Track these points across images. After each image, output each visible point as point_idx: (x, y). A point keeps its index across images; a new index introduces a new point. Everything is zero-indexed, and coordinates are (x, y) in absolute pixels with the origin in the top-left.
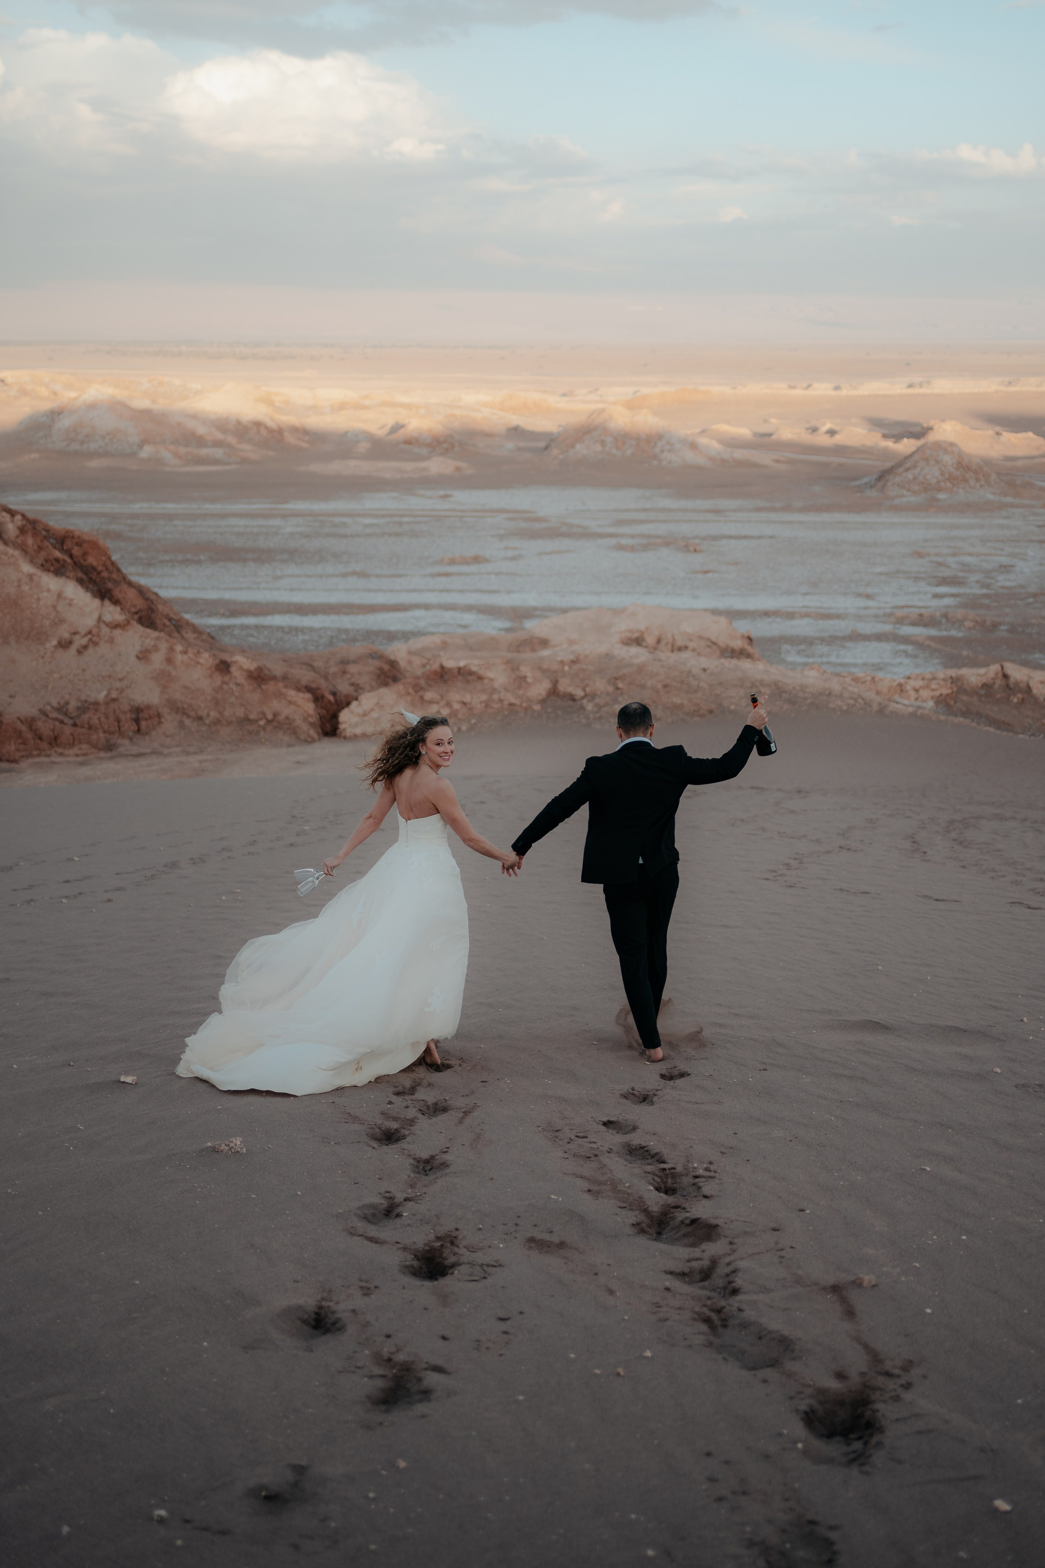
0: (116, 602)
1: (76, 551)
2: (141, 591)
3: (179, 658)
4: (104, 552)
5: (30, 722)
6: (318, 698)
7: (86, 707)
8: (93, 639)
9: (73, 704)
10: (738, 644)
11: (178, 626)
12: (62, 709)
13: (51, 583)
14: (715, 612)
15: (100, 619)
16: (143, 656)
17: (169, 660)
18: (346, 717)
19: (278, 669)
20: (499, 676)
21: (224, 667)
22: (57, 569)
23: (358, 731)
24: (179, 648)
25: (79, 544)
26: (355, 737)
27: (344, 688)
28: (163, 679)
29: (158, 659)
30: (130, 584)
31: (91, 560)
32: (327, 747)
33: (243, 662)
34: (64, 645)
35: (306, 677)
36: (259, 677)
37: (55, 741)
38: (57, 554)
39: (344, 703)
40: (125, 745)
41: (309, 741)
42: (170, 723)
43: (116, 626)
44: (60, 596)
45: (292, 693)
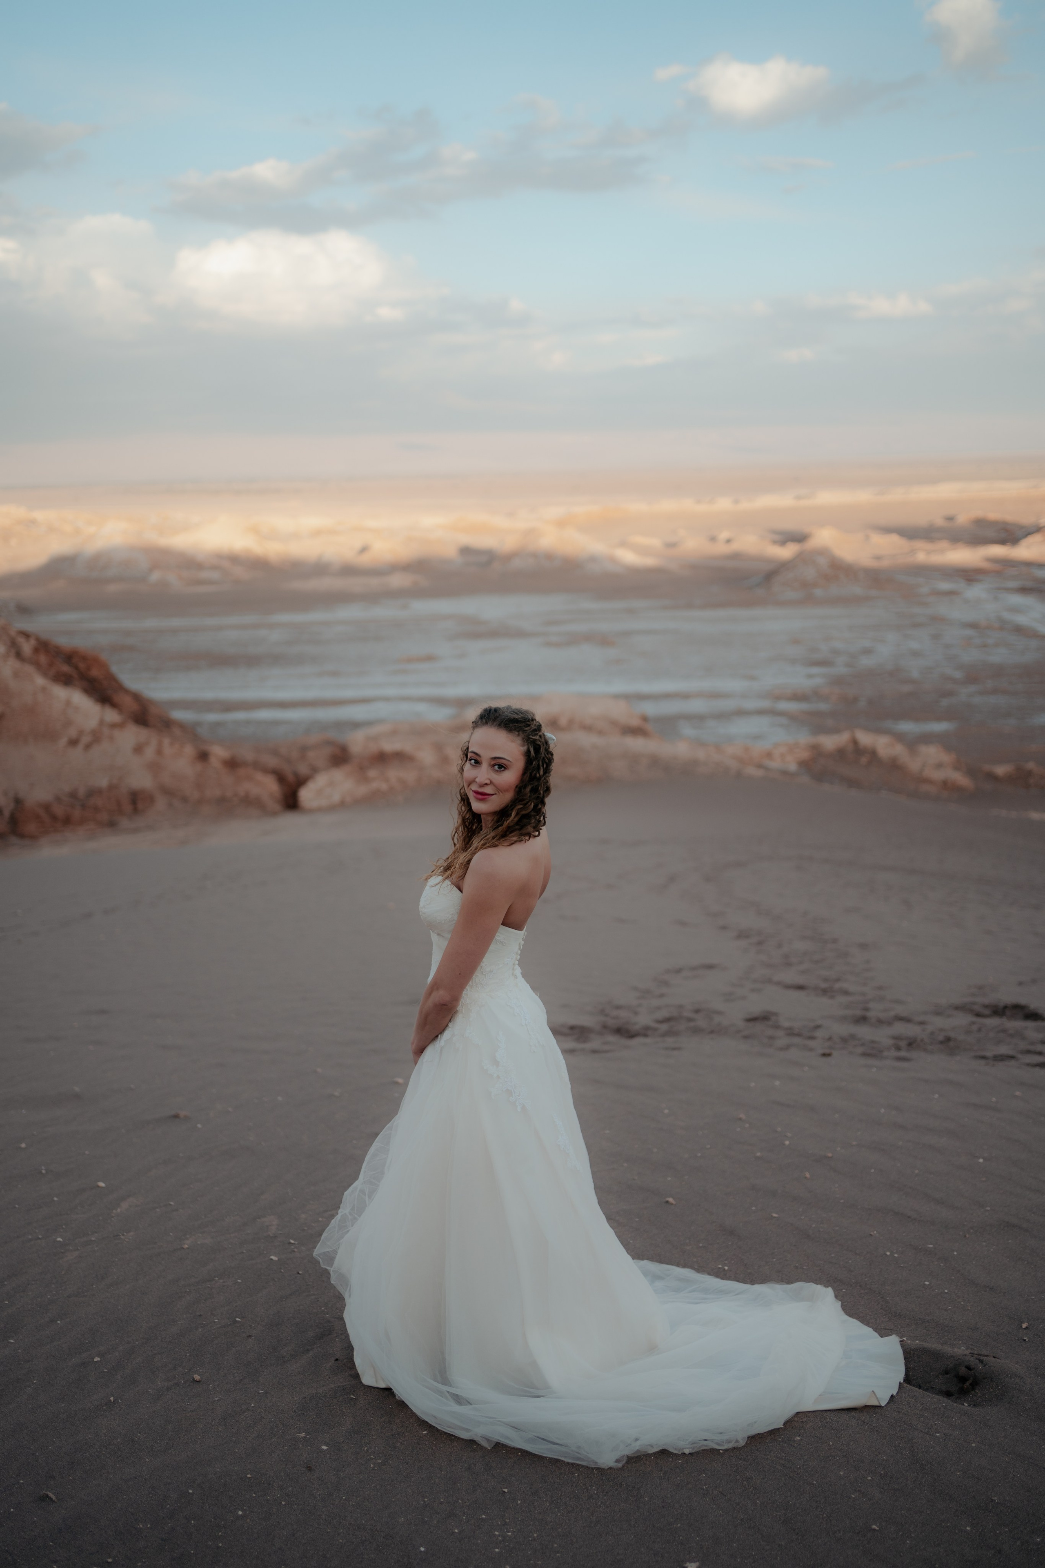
0: (114, 705)
1: (82, 666)
2: (137, 697)
3: (168, 750)
4: (104, 666)
5: (47, 807)
6: (281, 778)
7: (93, 792)
8: (96, 737)
9: (82, 792)
10: (635, 722)
11: (166, 725)
12: (73, 795)
13: (61, 693)
14: (617, 697)
15: (102, 723)
16: (138, 749)
17: (159, 752)
18: (306, 795)
19: (248, 755)
20: (427, 757)
21: (203, 756)
22: (66, 680)
23: (315, 804)
24: (166, 741)
25: (84, 658)
26: (311, 811)
27: (303, 769)
28: (155, 768)
29: (150, 752)
30: (126, 691)
31: (95, 672)
32: (290, 820)
33: (219, 752)
34: (73, 742)
35: (272, 762)
36: (232, 764)
37: (67, 821)
38: (66, 668)
39: (302, 781)
40: (125, 823)
41: (274, 814)
42: (161, 803)
43: (113, 726)
44: (68, 703)
45: (260, 777)
